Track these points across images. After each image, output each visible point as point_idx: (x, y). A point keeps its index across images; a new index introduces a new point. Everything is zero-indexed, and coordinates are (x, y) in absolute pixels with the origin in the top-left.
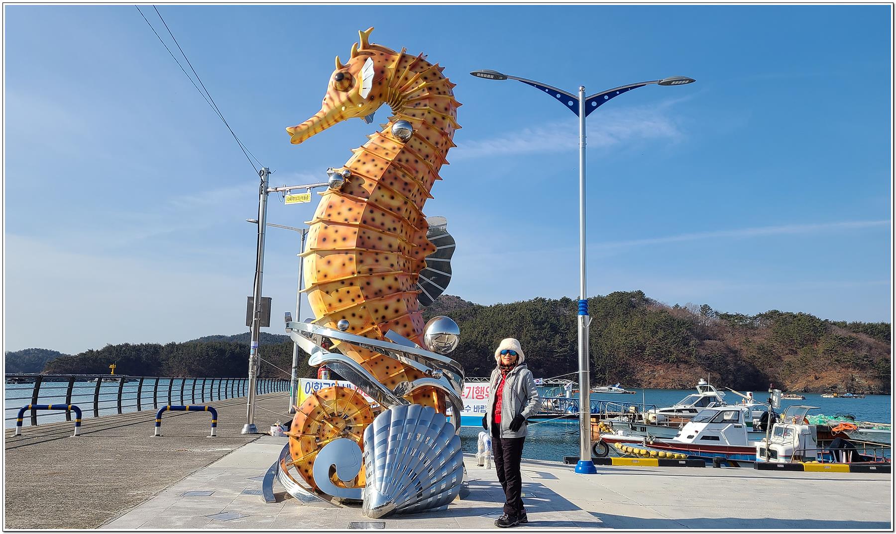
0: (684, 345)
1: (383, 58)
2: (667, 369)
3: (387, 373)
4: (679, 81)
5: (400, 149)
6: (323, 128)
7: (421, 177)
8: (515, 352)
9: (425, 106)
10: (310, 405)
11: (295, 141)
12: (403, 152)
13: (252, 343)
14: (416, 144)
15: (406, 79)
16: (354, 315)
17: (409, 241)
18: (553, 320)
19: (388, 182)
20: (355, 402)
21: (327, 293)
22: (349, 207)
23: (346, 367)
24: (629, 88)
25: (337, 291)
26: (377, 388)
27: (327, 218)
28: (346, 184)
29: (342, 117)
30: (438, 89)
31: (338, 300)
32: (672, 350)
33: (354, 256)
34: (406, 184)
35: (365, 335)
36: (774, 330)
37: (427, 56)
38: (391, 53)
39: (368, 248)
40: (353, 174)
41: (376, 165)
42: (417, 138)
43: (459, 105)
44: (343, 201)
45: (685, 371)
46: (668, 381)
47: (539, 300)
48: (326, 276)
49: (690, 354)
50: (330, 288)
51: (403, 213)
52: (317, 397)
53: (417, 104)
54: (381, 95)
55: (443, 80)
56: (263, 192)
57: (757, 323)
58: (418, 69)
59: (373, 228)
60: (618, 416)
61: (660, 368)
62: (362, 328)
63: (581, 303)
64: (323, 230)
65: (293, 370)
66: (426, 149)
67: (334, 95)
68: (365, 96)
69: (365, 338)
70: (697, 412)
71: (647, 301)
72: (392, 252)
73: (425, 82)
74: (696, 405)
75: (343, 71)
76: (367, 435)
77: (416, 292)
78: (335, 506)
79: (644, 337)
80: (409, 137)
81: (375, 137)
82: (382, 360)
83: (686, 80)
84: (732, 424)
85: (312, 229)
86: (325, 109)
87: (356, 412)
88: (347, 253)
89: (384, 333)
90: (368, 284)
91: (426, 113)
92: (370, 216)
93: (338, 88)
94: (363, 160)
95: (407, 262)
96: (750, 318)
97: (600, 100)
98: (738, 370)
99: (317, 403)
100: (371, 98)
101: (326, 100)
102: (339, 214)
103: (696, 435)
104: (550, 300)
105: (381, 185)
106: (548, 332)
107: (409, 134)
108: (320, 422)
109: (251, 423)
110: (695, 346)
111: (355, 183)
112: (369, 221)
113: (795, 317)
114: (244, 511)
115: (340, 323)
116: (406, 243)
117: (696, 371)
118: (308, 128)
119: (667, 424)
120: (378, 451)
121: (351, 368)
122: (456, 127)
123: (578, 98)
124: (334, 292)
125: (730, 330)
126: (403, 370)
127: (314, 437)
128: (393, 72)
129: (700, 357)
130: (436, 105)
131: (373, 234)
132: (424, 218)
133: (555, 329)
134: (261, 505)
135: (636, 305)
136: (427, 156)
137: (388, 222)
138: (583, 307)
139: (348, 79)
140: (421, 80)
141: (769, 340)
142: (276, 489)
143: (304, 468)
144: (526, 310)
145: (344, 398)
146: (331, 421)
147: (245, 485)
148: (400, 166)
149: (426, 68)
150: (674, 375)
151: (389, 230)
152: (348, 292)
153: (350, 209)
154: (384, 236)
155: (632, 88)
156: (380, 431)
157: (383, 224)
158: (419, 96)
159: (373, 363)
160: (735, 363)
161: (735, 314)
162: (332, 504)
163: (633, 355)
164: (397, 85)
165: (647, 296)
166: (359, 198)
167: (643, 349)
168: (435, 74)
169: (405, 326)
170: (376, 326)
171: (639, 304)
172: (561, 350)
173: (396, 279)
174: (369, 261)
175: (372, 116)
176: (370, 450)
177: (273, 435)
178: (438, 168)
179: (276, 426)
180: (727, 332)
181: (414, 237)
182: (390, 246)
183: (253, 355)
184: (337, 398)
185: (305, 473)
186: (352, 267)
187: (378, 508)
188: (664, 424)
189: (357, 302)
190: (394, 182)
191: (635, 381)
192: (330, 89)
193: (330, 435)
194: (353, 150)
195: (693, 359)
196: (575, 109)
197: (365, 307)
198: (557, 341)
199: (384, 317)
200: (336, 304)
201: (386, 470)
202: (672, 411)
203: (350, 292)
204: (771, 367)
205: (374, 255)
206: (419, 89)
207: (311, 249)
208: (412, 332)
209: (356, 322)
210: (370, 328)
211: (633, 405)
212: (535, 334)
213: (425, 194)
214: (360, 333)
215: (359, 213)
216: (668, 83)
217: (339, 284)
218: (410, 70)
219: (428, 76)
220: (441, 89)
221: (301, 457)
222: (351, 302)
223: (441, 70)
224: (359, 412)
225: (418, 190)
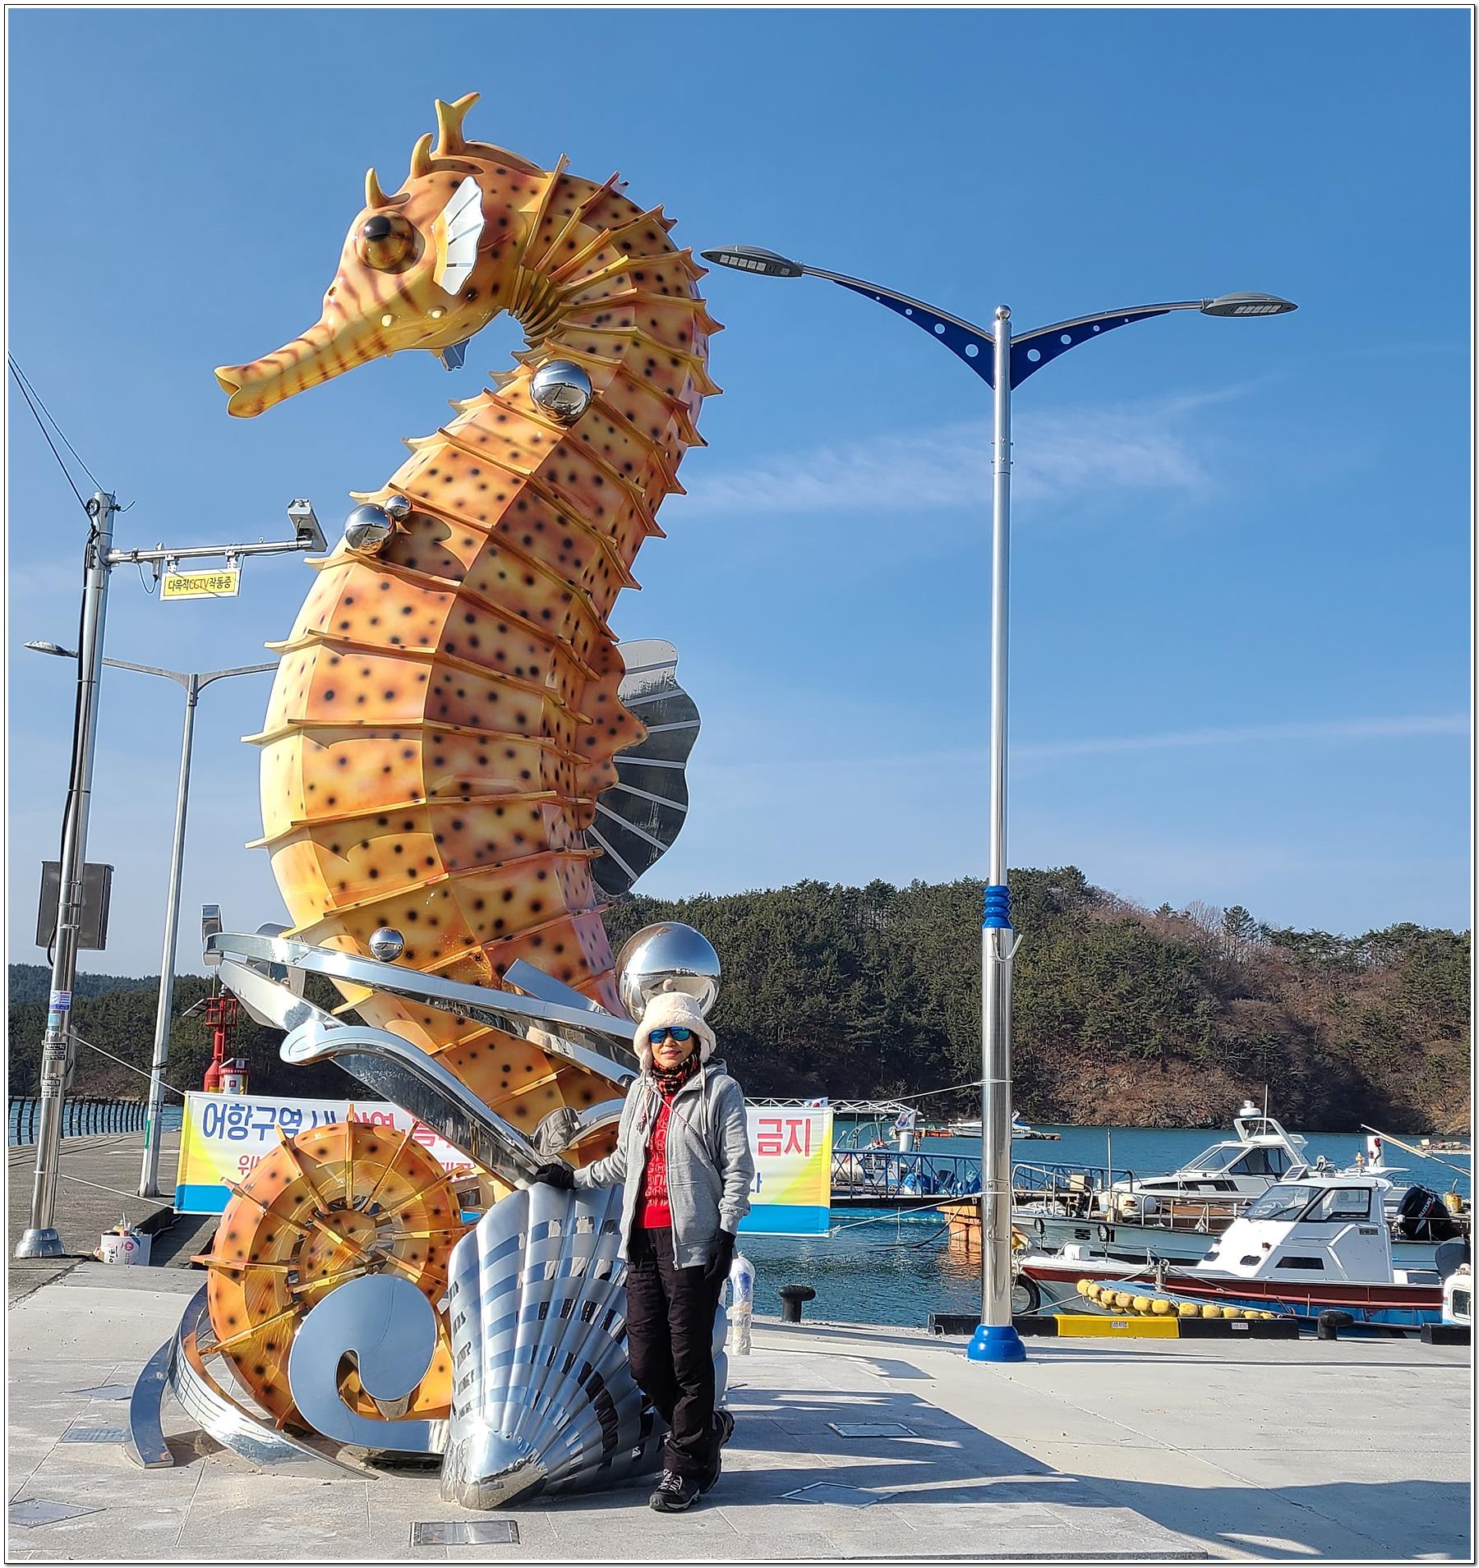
0: (1183, 1011)
1: (502, 183)
2: (1138, 1074)
3: (505, 1085)
4: (1256, 304)
5: (554, 442)
6: (325, 375)
7: (610, 526)
8: (686, 1030)
9: (625, 323)
10: (274, 1175)
11: (240, 408)
12: (560, 452)
13: (52, 995)
14: (599, 432)
15: (571, 245)
16: (412, 916)
17: (571, 709)
18: (846, 942)
19: (518, 535)
20: (406, 1167)
21: (336, 849)
22: (405, 603)
23: (393, 1067)
24: (1126, 317)
25: (365, 845)
26: (478, 1123)
27: (341, 635)
28: (397, 537)
29: (382, 346)
30: (660, 279)
31: (366, 871)
32: (1150, 1024)
33: (418, 745)
34: (568, 543)
35: (444, 974)
36: (1405, 974)
37: (626, 184)
38: (528, 170)
39: (458, 723)
40: (416, 509)
41: (483, 487)
42: (599, 415)
43: (716, 327)
44: (385, 586)
45: (1183, 1080)
46: (1140, 1105)
47: (810, 889)
48: (332, 801)
49: (1195, 1037)
50: (344, 835)
51: (559, 629)
52: (297, 1153)
53: (600, 320)
54: (496, 289)
55: (675, 255)
56: (96, 562)
57: (1363, 957)
58: (606, 219)
59: (472, 665)
60: (1041, 1199)
61: (1119, 1072)
62: (436, 954)
63: (990, 894)
64: (325, 668)
65: (155, 1075)
66: (627, 448)
67: (358, 280)
68: (454, 289)
69: (446, 981)
70: (1234, 1188)
71: (1090, 894)
72: (527, 737)
73: (626, 258)
74: (1232, 1171)
75: (389, 212)
76: (460, 1265)
77: (588, 852)
78: (349, 1474)
79: (1081, 990)
80: (579, 410)
81: (477, 409)
82: (492, 1047)
83: (1273, 304)
84: (1354, 1225)
85: (290, 665)
86: (331, 319)
87: (409, 1194)
88: (396, 737)
89: (500, 970)
90: (458, 825)
91: (628, 346)
92: (465, 630)
93: (373, 260)
94: (445, 470)
95: (565, 767)
96: (1347, 944)
97: (1049, 345)
98: (1314, 1079)
99: (294, 1171)
100: (469, 293)
101: (336, 294)
102: (374, 621)
103: (1264, 1255)
104: (839, 887)
105: (498, 540)
106: (831, 974)
107: (580, 401)
108: (301, 1226)
109: (44, 1226)
110: (1208, 1015)
111: (421, 536)
112: (463, 645)
113: (1458, 942)
114: (84, 1494)
115: (377, 938)
116: (564, 711)
117: (1212, 1079)
118: (282, 372)
119: (1166, 1222)
120: (490, 1313)
121: (410, 1069)
122: (707, 389)
123: (992, 336)
124: (357, 847)
125: (1297, 974)
126: (554, 1076)
127: (285, 1270)
128: (535, 223)
129: (1221, 1044)
130: (654, 323)
131: (473, 684)
132: (614, 643)
133: (849, 966)
134: (131, 1475)
135: (1062, 905)
136: (628, 467)
137: (518, 650)
138: (996, 904)
139: (401, 236)
140: (612, 251)
141: (1390, 999)
142: (171, 1425)
143: (251, 1362)
144: (776, 915)
145: (373, 1156)
146: (334, 1222)
147: (66, 1412)
148: (553, 493)
149: (628, 217)
150: (1156, 1089)
151: (519, 672)
152: (398, 849)
153: (408, 610)
154: (502, 691)
155: (1133, 318)
156: (498, 1253)
157: (500, 656)
158: (606, 295)
159: (463, 1057)
160: (1307, 1060)
161: (1309, 932)
162: (343, 1465)
163: (1051, 1038)
164: (544, 262)
165: (1090, 882)
166: (435, 578)
167: (1078, 1021)
168: (651, 236)
169: (559, 949)
170: (477, 949)
171: (1069, 902)
172: (866, 1023)
173: (536, 816)
174: (461, 761)
175: (462, 347)
176: (468, 1307)
177: (106, 1260)
178: (655, 504)
179: (117, 1234)
180: (1288, 978)
181: (582, 696)
182: (521, 719)
183: (54, 1028)
184: (354, 1157)
185: (255, 1377)
186: (413, 775)
187: (491, 1478)
188: (1156, 1221)
189: (425, 878)
190: (534, 534)
191: (1055, 1106)
192: (348, 262)
193: (331, 1265)
194: (411, 441)
195: (1203, 1049)
196: (983, 366)
197: (446, 894)
198: (855, 998)
199: (499, 924)
200: (358, 882)
201: (516, 1367)
202: (1173, 1186)
203: (405, 848)
204: (1395, 1072)
205: (475, 745)
206: (608, 275)
207: (290, 721)
208: (578, 968)
209: (417, 936)
210: (462, 954)
211: (1078, 1170)
212: (799, 978)
213: (616, 575)
214: (429, 969)
215: (432, 623)
216: (1227, 311)
217: (372, 826)
218: (581, 221)
219: (635, 240)
220: (670, 280)
221: (244, 1332)
222: (405, 877)
223: (667, 225)
224: (419, 1197)
225: (601, 563)
